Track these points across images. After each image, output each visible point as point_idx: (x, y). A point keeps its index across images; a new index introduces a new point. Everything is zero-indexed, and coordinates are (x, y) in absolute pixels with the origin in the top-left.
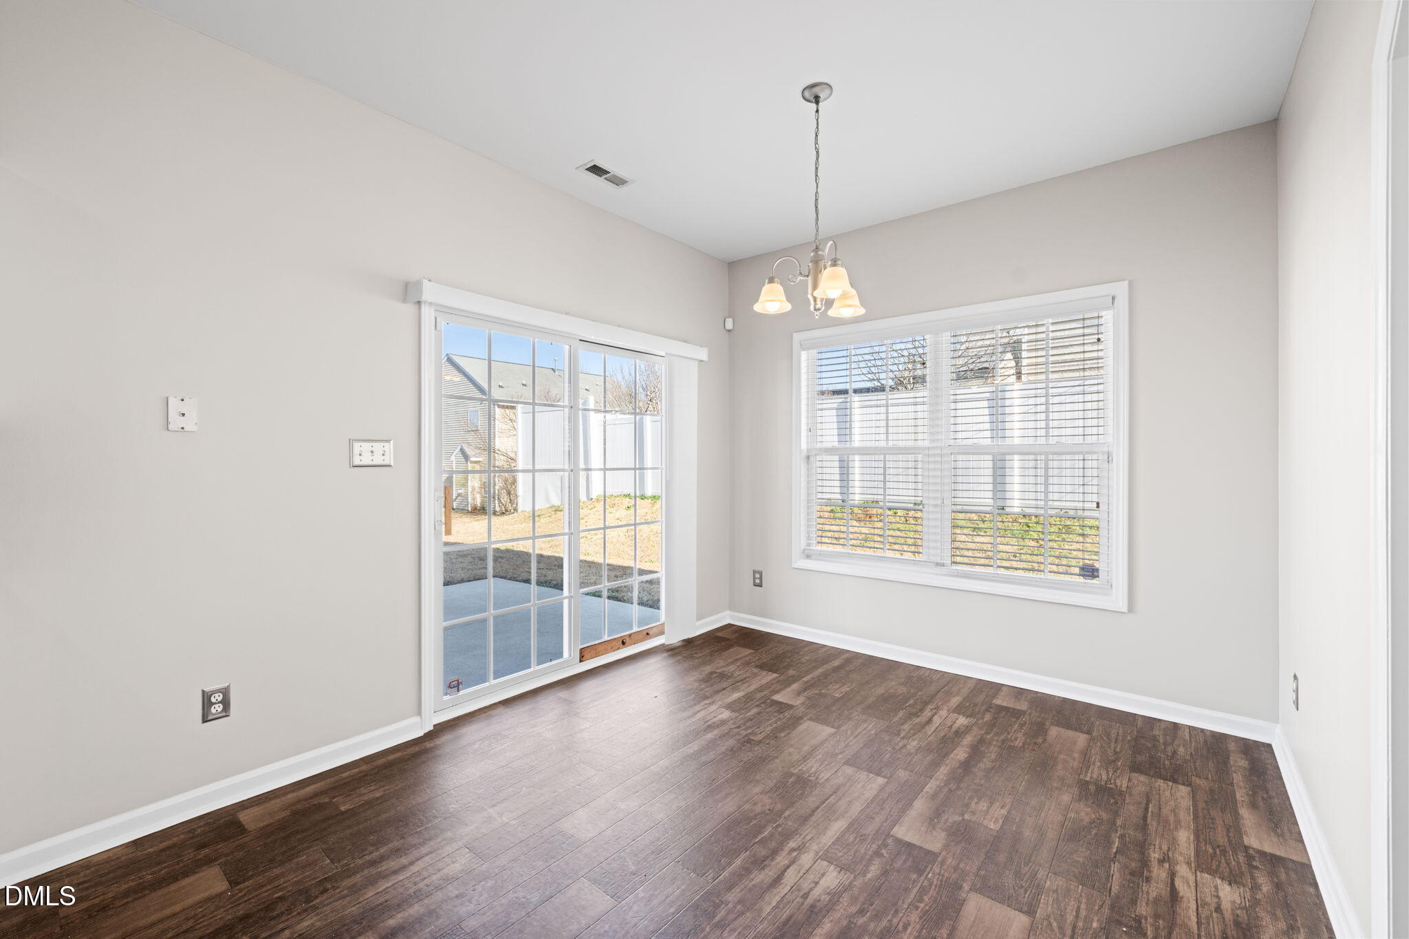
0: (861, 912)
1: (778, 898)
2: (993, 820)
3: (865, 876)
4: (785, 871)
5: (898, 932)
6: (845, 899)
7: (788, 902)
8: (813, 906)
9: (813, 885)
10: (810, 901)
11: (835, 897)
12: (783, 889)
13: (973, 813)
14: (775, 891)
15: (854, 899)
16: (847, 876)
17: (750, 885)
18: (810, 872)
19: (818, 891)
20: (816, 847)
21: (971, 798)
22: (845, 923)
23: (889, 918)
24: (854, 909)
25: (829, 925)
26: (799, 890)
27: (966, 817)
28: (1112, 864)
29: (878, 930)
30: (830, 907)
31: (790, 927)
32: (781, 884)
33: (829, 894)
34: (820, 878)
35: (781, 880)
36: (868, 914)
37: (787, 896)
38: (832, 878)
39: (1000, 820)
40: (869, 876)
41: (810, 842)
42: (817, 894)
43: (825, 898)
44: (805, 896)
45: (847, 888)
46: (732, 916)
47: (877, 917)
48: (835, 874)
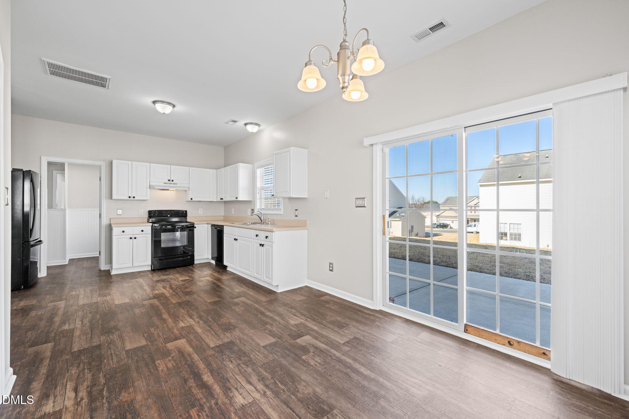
0: (216, 404)
1: (240, 381)
2: (160, 363)
3: (234, 413)
4: (253, 386)
5: (199, 412)
6: (227, 401)
7: (237, 383)
8: (230, 389)
9: (240, 393)
10: (233, 389)
11: (231, 399)
12: (244, 383)
13: (170, 360)
14: (244, 381)
15: (224, 404)
16: (238, 406)
17: (251, 375)
18: (248, 394)
19: (236, 393)
20: (263, 401)
21: (177, 364)
22: (216, 397)
23: (207, 412)
24: (220, 402)
25: (219, 392)
26: (241, 388)
27: (170, 358)
28: (104, 382)
29: (205, 406)
30: (226, 394)
31: (225, 381)
32: (247, 383)
33: (233, 396)
34: (243, 397)
35: (249, 384)
36: (214, 406)
37: (240, 383)
38: (240, 400)
39: (158, 365)
40: (233, 415)
41: (267, 400)
42: (235, 393)
43: (231, 395)
44: (237, 389)
45: (231, 404)
46: (240, 368)
47: (211, 408)
48: (242, 402)
